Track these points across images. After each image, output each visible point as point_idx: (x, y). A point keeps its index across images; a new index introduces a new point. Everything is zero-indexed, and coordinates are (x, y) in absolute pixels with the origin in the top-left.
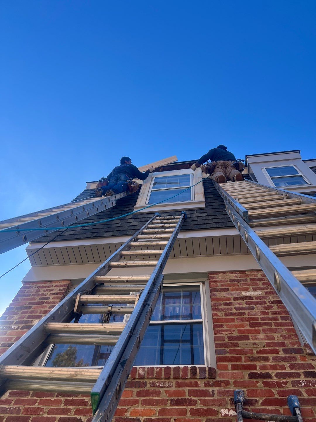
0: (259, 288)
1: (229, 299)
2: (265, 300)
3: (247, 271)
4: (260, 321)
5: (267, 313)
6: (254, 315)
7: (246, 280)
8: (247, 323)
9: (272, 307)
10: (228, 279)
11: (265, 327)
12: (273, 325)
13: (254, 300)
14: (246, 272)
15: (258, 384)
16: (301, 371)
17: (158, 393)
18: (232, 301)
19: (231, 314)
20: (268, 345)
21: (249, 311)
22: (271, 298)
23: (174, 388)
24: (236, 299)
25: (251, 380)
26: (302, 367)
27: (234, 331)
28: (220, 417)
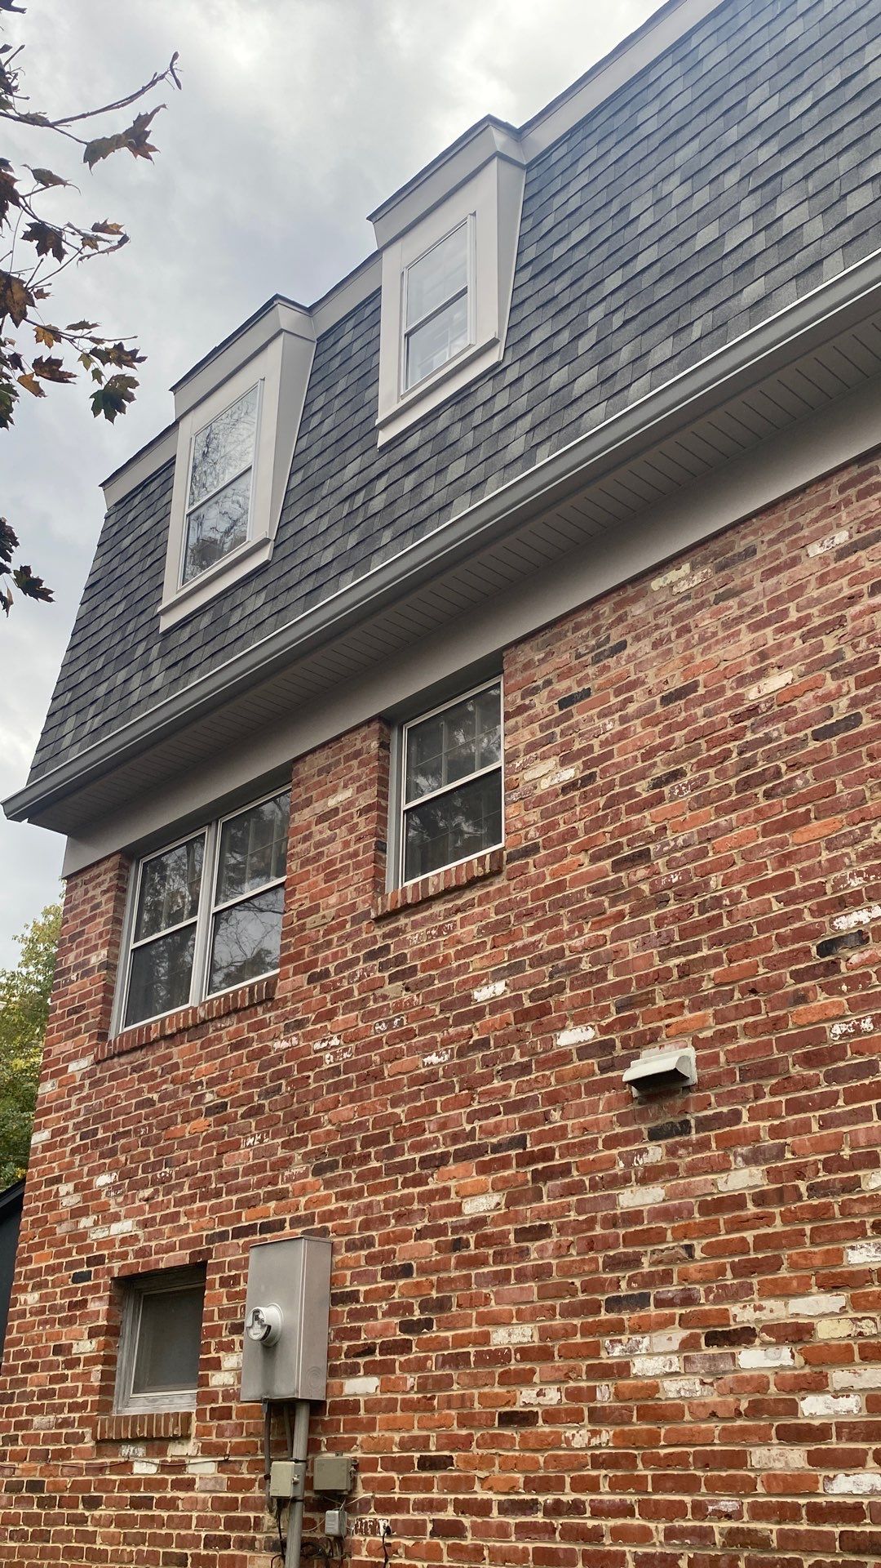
1: (309, 827)
2: (353, 810)
4: (338, 866)
5: (348, 845)
6: (334, 853)
7: (339, 762)
8: (323, 875)
9: (358, 824)
11: (342, 877)
12: (351, 868)
13: (341, 815)
15: (314, 992)
16: (362, 953)
17: (219, 1039)
18: (313, 828)
20: (338, 914)
21: (330, 846)
22: (362, 803)
23: (235, 1026)
24: (322, 819)
25: (310, 986)
26: (365, 944)
27: (306, 898)
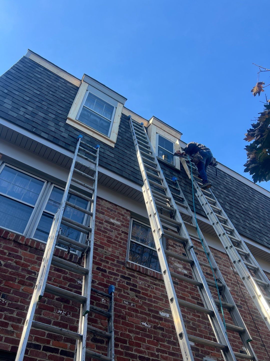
0: (120, 220)
1: (102, 220)
2: (120, 229)
3: (119, 206)
4: (113, 240)
5: (117, 237)
6: (111, 236)
7: (116, 212)
8: (106, 239)
9: (121, 234)
10: (106, 207)
12: (118, 245)
13: (115, 227)
14: (117, 207)
15: (99, 274)
16: (120, 274)
18: (104, 222)
19: (100, 230)
20: (111, 255)
21: (110, 232)
22: (123, 229)
24: (106, 221)
25: (97, 271)
26: (121, 272)
27: (98, 241)
28: (76, 284)
